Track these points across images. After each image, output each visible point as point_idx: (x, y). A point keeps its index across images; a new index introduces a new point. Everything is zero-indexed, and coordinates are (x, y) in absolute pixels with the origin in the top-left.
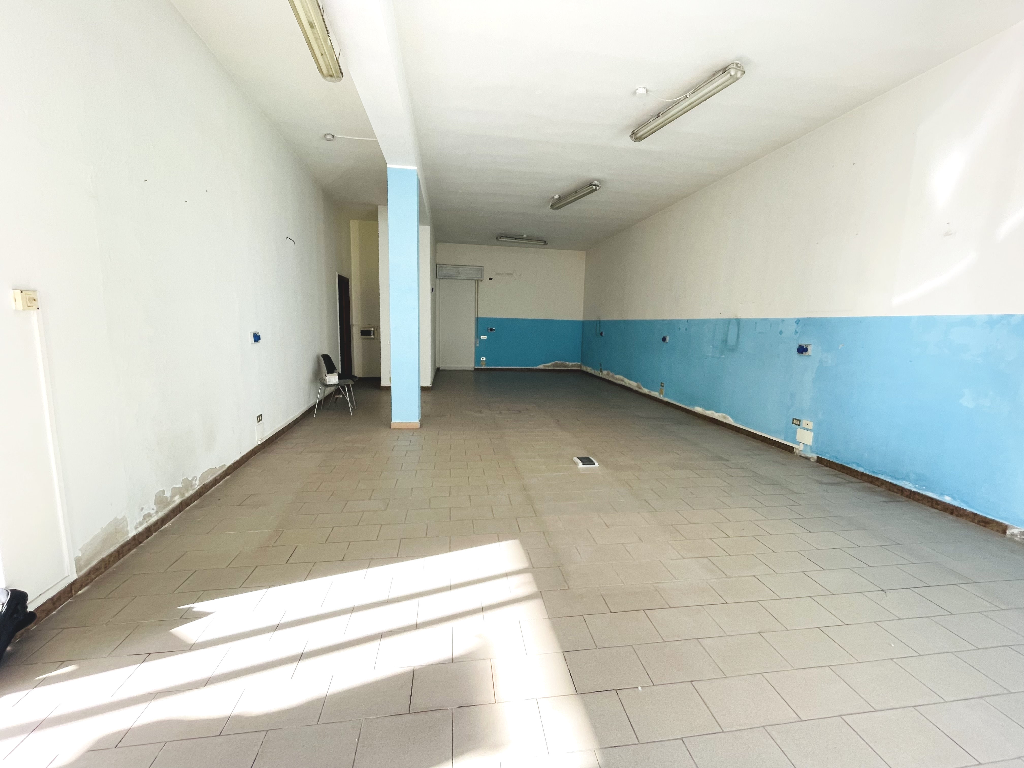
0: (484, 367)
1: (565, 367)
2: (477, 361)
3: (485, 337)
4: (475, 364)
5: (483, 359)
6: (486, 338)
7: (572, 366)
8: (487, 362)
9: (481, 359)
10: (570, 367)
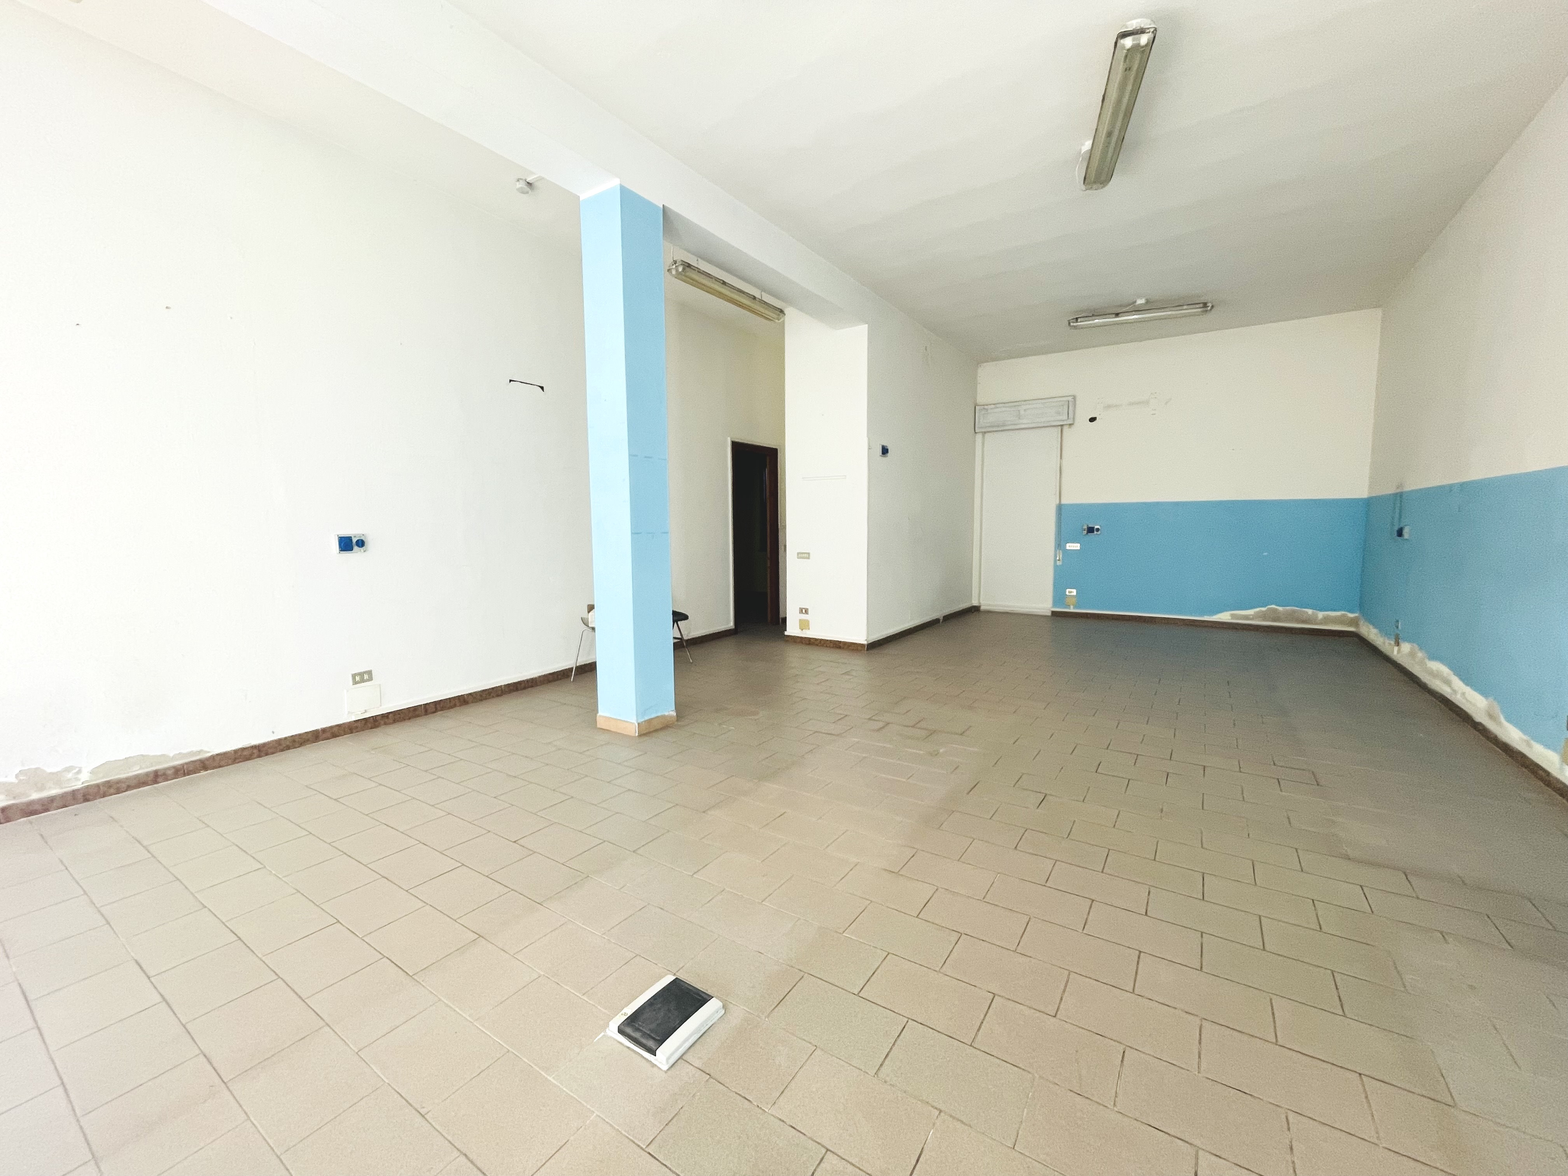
0: (1072, 610)
1: (1304, 622)
2: (1059, 596)
3: (1076, 546)
4: (1055, 603)
5: (1069, 592)
6: (1079, 548)
7: (1326, 620)
8: (1079, 602)
9: (1065, 592)
10: (1321, 624)
